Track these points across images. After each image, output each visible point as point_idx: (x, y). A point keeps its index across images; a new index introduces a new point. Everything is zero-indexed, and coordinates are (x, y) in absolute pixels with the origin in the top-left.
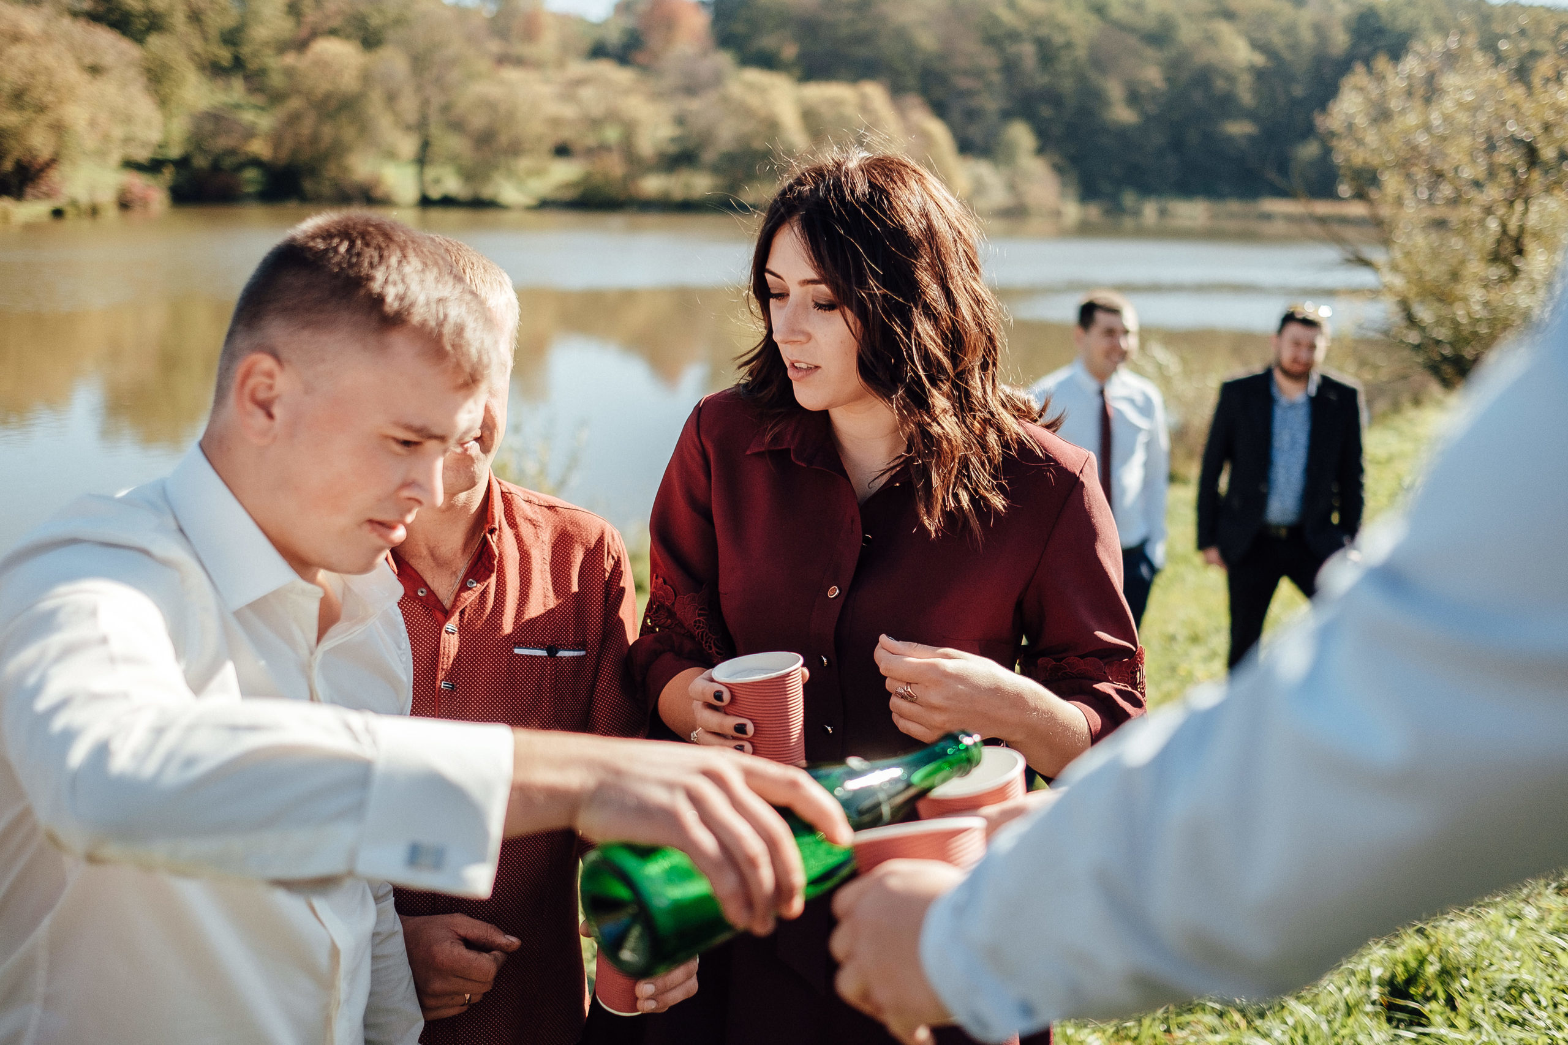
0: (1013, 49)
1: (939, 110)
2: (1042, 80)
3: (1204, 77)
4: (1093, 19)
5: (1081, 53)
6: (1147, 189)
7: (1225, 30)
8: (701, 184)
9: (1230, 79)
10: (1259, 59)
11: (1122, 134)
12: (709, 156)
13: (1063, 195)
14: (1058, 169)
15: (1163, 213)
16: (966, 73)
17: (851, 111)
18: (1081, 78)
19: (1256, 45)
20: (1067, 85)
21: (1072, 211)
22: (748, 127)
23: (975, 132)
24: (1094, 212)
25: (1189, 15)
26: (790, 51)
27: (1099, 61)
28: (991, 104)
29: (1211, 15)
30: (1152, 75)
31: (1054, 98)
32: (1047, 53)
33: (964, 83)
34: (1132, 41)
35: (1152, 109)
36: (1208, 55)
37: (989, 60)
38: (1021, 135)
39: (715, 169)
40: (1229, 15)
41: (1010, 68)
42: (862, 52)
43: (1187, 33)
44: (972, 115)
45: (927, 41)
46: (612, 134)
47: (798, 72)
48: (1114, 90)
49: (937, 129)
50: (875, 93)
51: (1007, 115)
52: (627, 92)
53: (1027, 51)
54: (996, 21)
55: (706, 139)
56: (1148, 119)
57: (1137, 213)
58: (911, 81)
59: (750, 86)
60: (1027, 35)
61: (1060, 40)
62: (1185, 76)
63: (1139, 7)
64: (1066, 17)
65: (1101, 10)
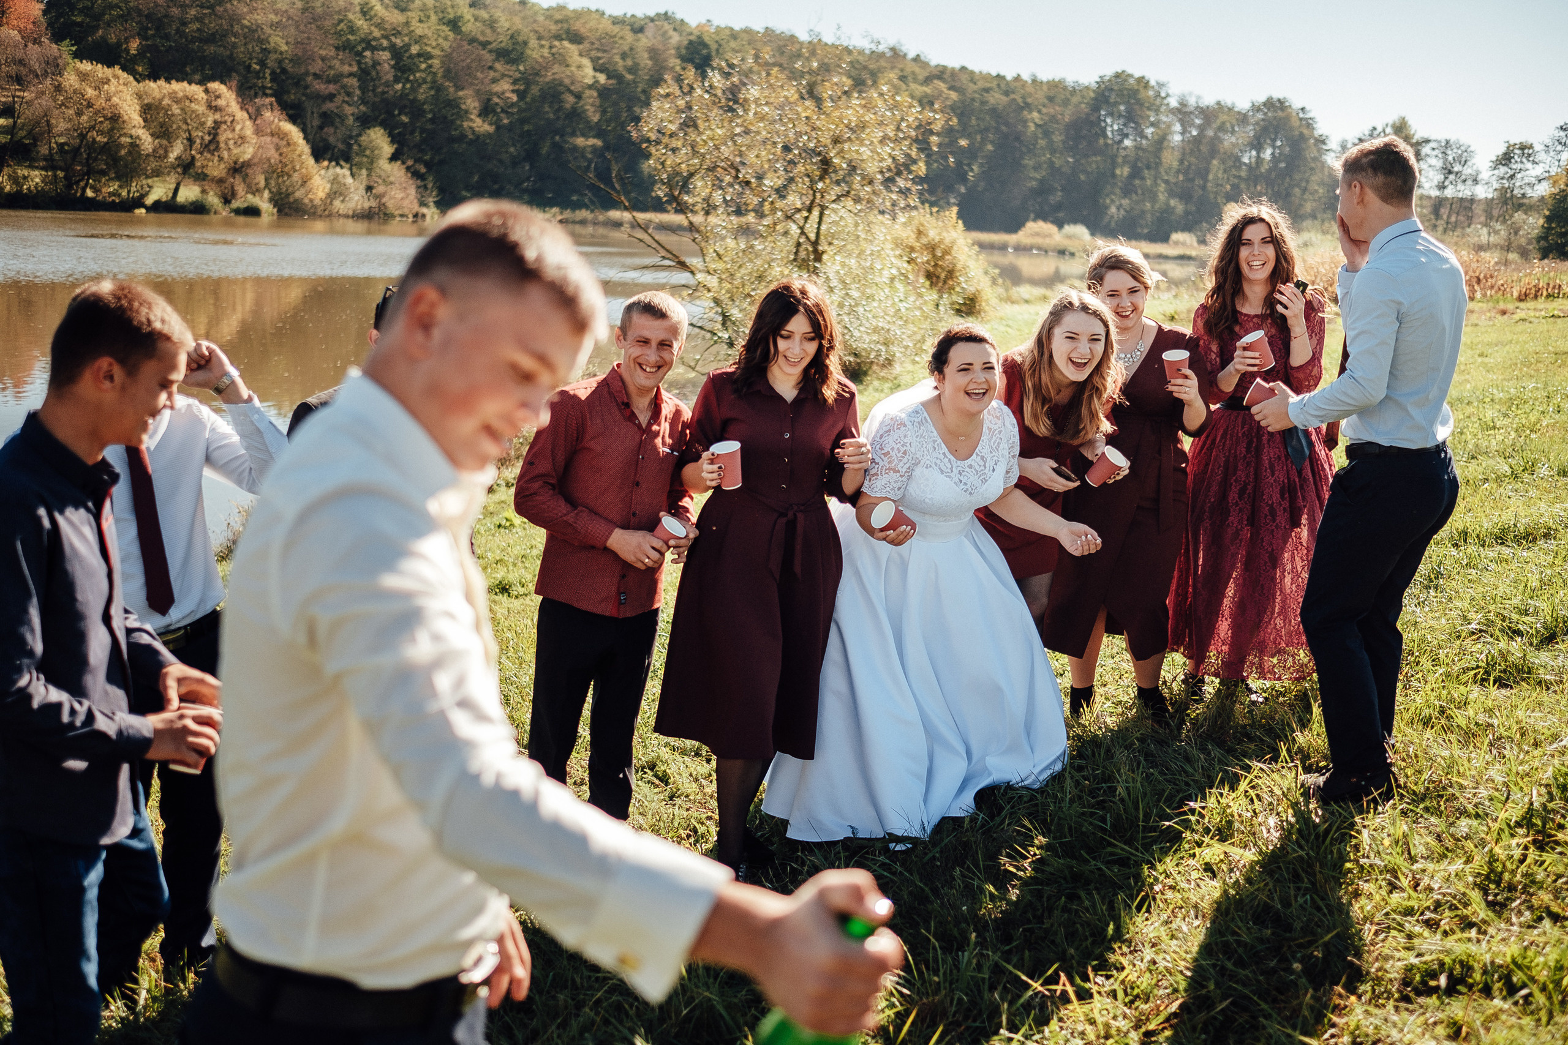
0: (369, 56)
1: (293, 112)
2: (399, 87)
3: (554, 93)
4: (445, 30)
5: (436, 62)
7: (572, 50)
8: (35, 178)
9: (578, 96)
11: (478, 140)
12: (42, 151)
13: (423, 201)
14: (416, 175)
16: (320, 77)
17: (198, 107)
18: (439, 89)
19: (600, 67)
20: (423, 93)
21: (431, 213)
22: (87, 118)
23: (333, 136)
25: (539, 35)
26: (134, 46)
27: (454, 73)
28: (350, 110)
29: (558, 37)
30: (506, 89)
31: (408, 103)
32: (403, 63)
33: (320, 87)
34: (489, 57)
35: (505, 120)
36: (556, 72)
37: (347, 67)
38: (379, 140)
39: (50, 164)
40: (576, 38)
41: (366, 75)
42: (213, 49)
43: (536, 52)
44: (327, 119)
45: (279, 42)
47: (143, 67)
48: (471, 103)
49: (294, 132)
50: (224, 93)
51: (366, 122)
53: (384, 58)
54: (352, 30)
55: (40, 129)
56: (500, 129)
58: (267, 83)
59: (83, 77)
60: (385, 43)
61: (415, 50)
62: (535, 90)
63: (492, 24)
64: (420, 29)
65: (454, 24)
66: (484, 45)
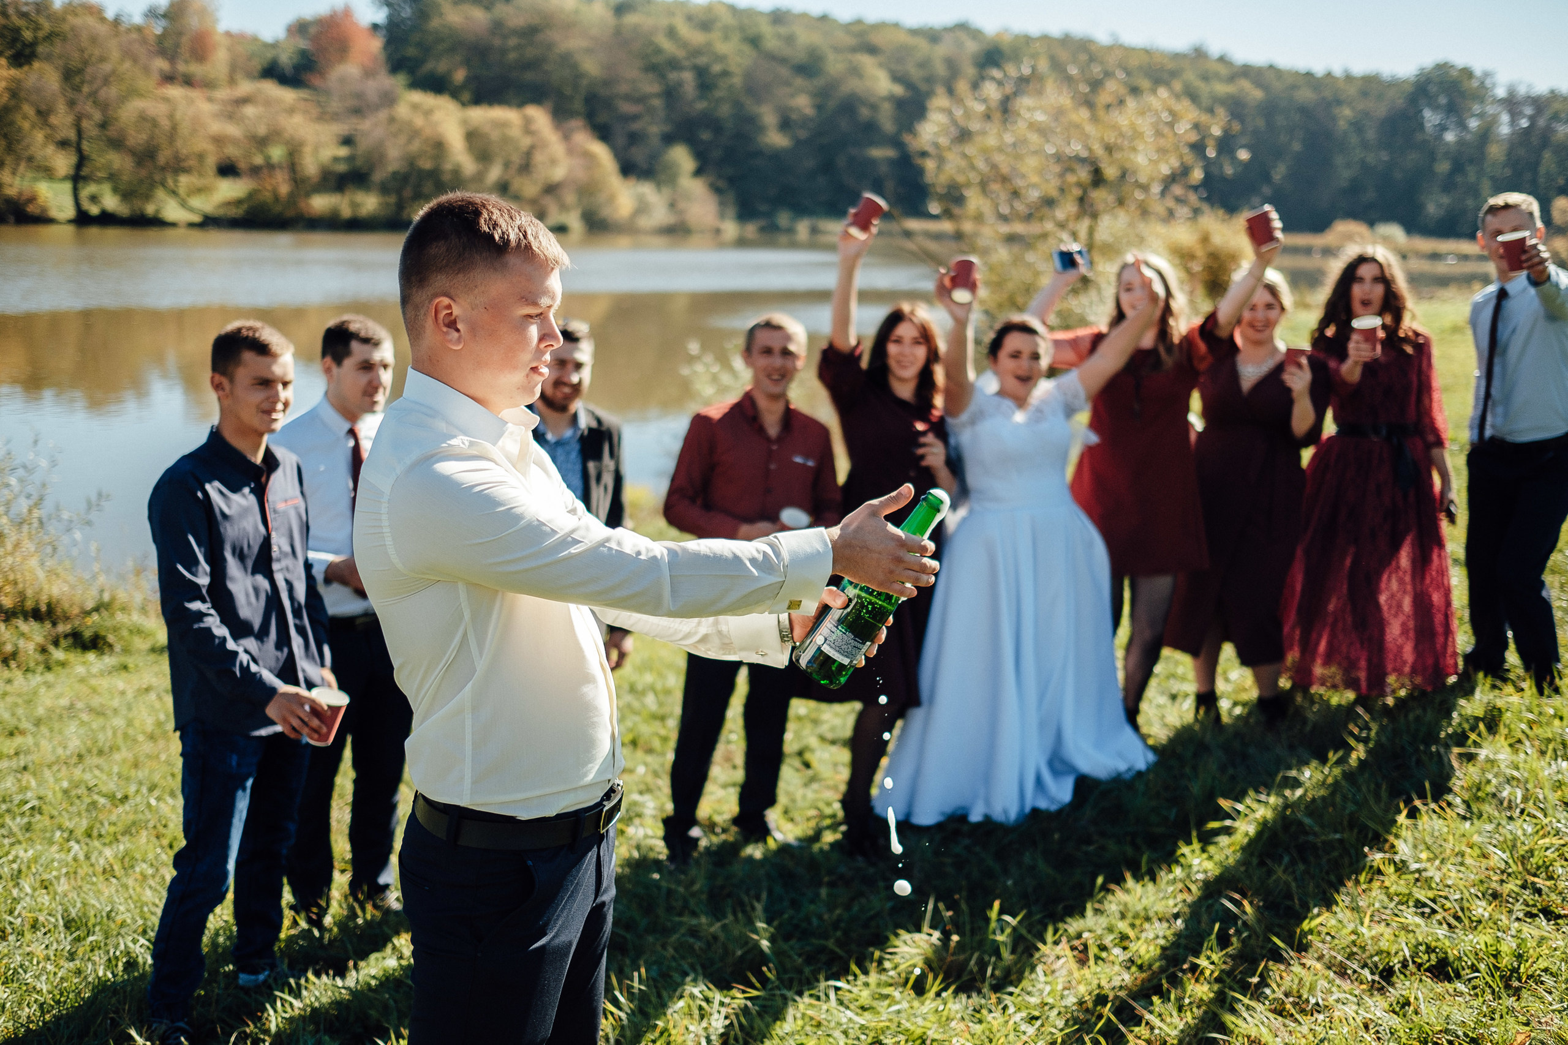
0: (673, 76)
1: (603, 133)
2: (701, 105)
3: (849, 106)
4: (747, 49)
5: (737, 81)
6: (801, 210)
7: (867, 62)
8: (369, 203)
9: (874, 107)
10: (898, 90)
11: (776, 156)
12: (378, 176)
13: (722, 216)
14: (717, 190)
15: (814, 231)
16: (628, 98)
17: (515, 132)
18: (737, 104)
19: (896, 78)
20: (725, 111)
21: (731, 229)
22: (415, 146)
23: (638, 154)
24: (751, 230)
25: (837, 50)
26: (460, 76)
27: (755, 89)
28: (655, 129)
29: (854, 50)
30: (803, 103)
31: (710, 121)
32: (706, 81)
33: (627, 108)
34: (784, 72)
35: (803, 134)
36: (852, 85)
37: (650, 86)
38: (681, 157)
39: (384, 189)
40: (872, 50)
41: (671, 94)
42: (529, 76)
43: (835, 65)
44: (634, 138)
45: (591, 67)
46: (277, 153)
47: (466, 96)
48: (769, 117)
49: (601, 151)
50: (539, 116)
51: (669, 139)
52: (291, 111)
53: (688, 77)
54: (658, 51)
55: (375, 158)
56: (798, 143)
57: (791, 231)
58: (578, 105)
59: (415, 107)
60: (686, 63)
61: (717, 68)
62: (832, 104)
63: (790, 39)
64: (723, 48)
65: (754, 41)
66: (783, 61)
